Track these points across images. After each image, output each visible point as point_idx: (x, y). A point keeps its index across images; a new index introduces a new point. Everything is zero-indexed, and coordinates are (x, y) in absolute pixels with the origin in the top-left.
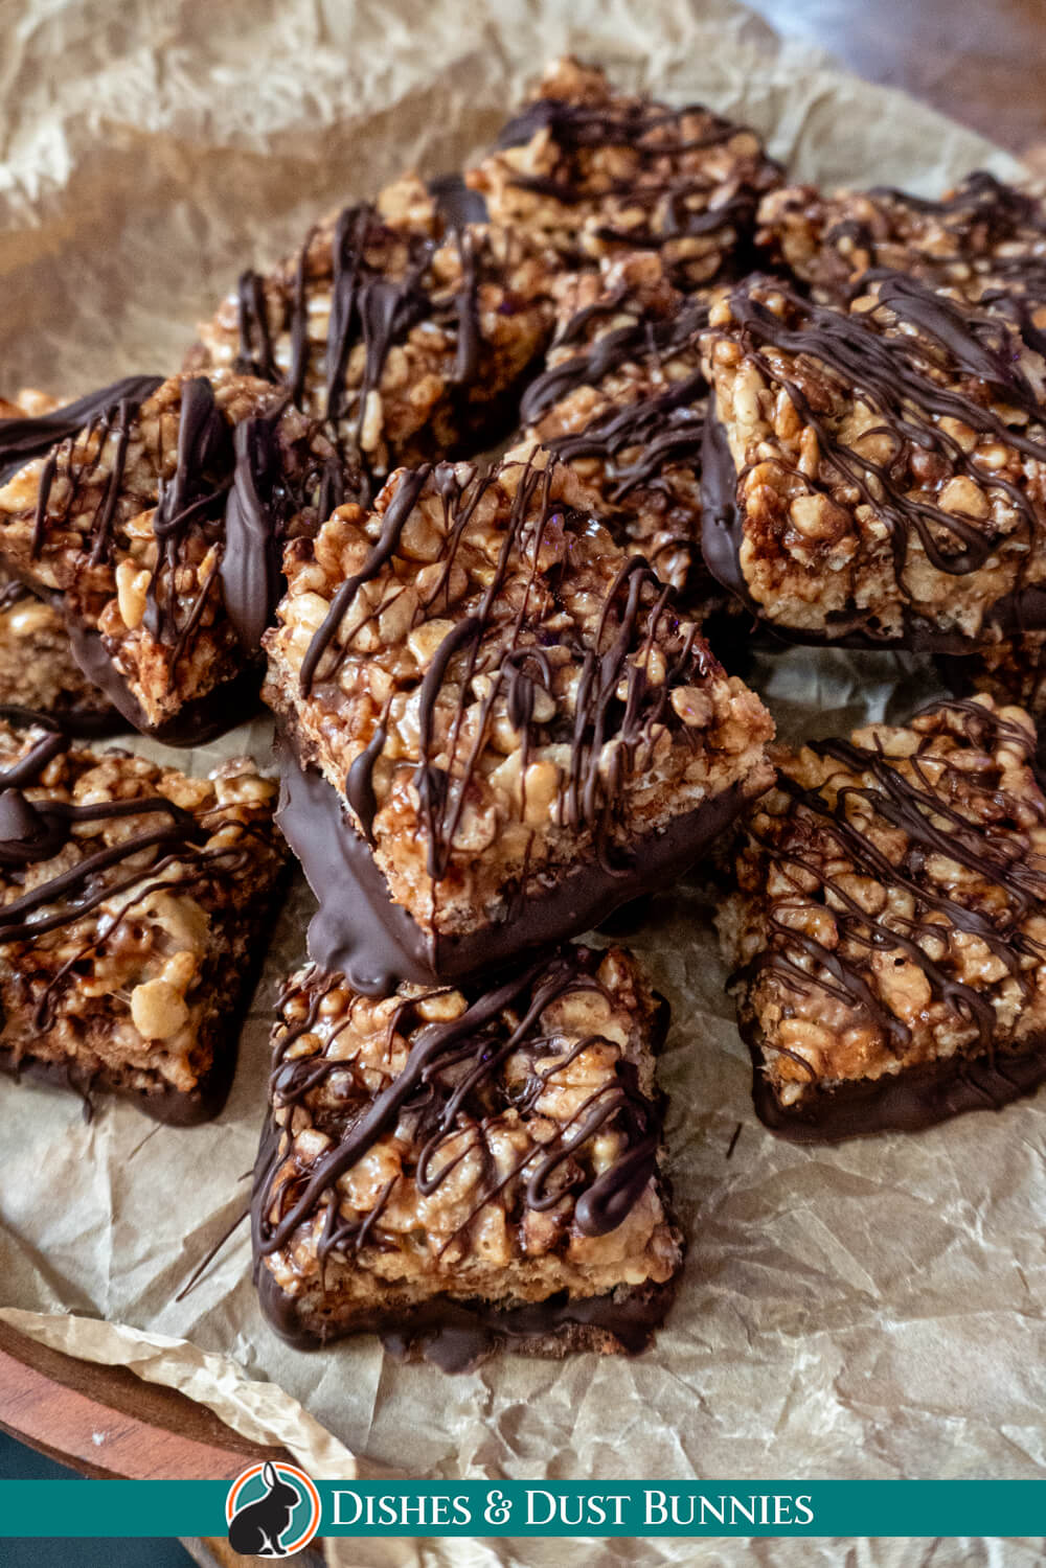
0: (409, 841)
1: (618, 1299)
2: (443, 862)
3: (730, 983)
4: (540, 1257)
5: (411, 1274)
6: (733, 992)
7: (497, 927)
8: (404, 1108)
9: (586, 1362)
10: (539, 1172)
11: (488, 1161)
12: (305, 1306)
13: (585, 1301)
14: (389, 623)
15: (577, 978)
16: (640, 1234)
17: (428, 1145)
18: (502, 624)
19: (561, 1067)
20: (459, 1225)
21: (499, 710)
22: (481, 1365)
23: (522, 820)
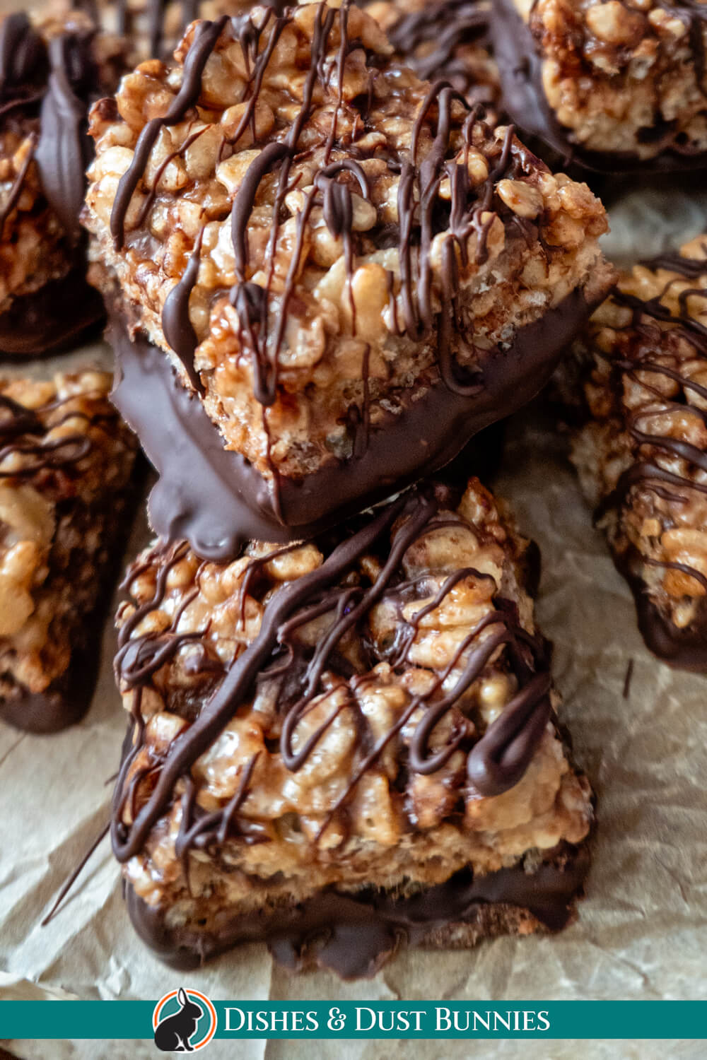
0: (232, 368)
1: (529, 869)
2: (271, 385)
3: (597, 515)
4: (435, 829)
5: (288, 867)
6: (602, 524)
7: (343, 464)
8: (262, 675)
9: (502, 948)
10: (421, 728)
11: (362, 724)
12: (176, 918)
13: (493, 877)
14: (194, 159)
15: (436, 514)
16: (546, 786)
17: (292, 713)
18: (312, 149)
19: (432, 608)
20: (335, 803)
21: (315, 221)
22: (383, 966)
23: (354, 333)
